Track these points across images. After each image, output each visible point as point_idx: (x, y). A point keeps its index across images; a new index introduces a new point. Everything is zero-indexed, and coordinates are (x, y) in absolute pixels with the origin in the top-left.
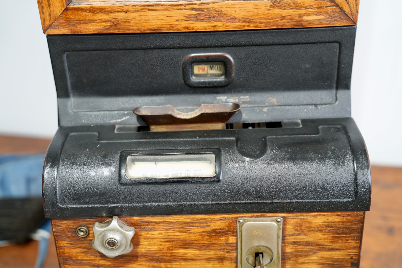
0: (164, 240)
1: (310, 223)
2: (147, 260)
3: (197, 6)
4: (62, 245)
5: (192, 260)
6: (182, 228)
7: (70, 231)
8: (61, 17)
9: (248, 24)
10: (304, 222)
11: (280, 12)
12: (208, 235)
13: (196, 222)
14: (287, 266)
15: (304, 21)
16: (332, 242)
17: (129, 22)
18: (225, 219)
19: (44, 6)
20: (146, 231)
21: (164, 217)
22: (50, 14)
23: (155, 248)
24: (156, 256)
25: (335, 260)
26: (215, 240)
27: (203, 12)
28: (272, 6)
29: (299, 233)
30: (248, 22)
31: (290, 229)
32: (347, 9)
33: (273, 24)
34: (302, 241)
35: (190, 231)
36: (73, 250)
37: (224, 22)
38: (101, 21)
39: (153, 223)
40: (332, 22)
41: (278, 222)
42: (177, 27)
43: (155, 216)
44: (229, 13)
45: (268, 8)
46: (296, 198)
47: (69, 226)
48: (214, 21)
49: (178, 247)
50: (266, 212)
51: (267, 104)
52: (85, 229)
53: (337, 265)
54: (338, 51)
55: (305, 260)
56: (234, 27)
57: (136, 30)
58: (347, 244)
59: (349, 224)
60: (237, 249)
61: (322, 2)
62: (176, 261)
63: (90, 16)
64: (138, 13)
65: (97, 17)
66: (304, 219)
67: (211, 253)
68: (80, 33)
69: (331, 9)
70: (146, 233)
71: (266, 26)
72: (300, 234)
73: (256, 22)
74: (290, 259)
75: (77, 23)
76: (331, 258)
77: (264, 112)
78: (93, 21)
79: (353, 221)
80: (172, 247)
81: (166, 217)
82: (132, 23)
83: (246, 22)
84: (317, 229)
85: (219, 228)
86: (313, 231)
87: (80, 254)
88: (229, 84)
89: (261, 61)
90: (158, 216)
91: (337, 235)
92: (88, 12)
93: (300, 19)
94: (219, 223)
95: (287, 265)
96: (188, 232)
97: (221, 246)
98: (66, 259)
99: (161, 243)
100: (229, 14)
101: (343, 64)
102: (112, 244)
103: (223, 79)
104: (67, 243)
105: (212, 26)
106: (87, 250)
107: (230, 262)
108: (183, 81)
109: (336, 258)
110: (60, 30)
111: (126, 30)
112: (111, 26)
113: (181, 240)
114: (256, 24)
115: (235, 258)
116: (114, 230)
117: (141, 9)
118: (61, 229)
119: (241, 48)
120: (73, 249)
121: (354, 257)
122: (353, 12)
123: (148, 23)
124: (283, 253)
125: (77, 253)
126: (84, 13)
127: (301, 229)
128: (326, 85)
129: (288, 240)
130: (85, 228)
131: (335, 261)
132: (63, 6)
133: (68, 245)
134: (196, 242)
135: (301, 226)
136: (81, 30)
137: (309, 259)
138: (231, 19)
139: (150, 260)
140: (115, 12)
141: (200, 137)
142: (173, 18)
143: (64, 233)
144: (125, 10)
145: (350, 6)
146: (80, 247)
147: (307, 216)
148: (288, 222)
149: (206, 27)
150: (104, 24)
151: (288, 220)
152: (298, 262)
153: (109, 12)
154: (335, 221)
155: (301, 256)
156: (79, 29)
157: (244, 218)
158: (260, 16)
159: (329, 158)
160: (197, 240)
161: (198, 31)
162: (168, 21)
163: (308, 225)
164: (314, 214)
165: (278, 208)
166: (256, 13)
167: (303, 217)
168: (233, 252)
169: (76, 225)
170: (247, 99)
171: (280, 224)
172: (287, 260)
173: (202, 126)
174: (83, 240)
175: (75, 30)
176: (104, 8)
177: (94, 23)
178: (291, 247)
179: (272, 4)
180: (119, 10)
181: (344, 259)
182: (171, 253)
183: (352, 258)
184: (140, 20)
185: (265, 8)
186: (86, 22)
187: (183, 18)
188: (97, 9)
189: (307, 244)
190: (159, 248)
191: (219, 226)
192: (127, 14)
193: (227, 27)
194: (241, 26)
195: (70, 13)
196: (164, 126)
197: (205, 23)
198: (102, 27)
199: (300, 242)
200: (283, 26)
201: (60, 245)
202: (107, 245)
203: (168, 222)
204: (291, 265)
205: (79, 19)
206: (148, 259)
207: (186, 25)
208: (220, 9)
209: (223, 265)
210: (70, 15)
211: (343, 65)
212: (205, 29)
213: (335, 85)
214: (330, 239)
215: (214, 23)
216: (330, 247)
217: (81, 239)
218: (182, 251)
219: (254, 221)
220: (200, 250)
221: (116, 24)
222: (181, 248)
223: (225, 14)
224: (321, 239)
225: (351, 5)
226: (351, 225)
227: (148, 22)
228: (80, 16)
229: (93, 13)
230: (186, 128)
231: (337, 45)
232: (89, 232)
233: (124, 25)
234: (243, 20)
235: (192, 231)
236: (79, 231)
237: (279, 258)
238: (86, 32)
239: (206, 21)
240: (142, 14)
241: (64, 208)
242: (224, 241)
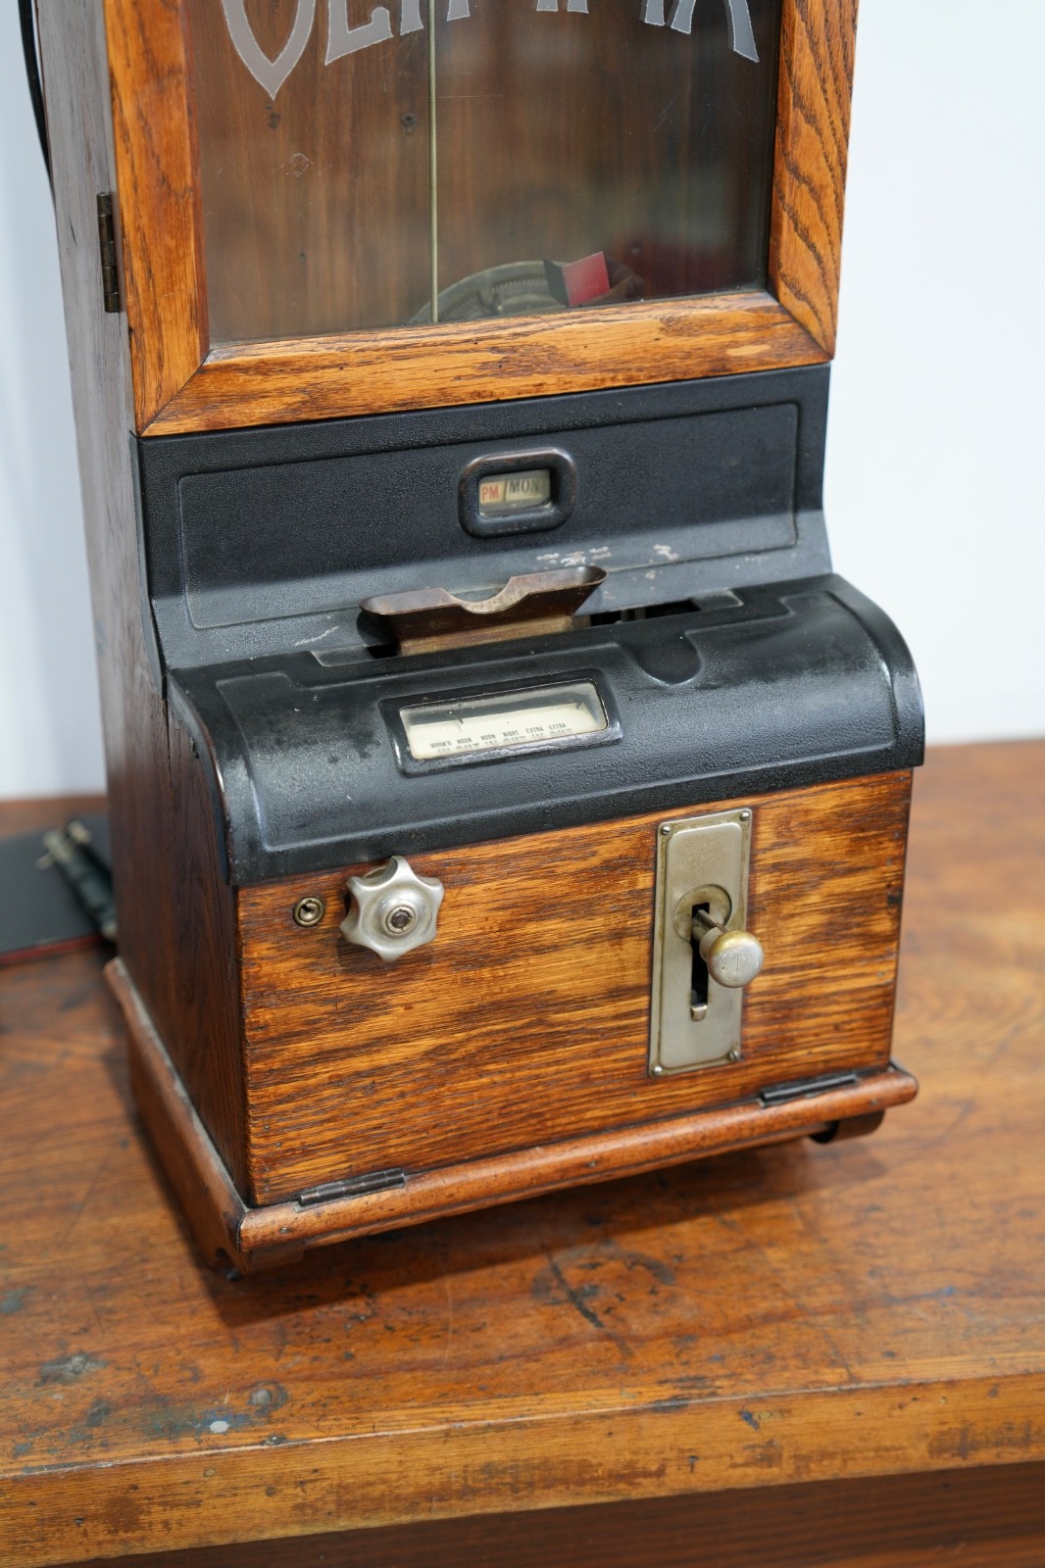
0: (495, 905)
1: (807, 812)
2: (451, 965)
3: (502, 341)
4: (255, 955)
5: (556, 947)
6: (537, 867)
7: (280, 915)
8: (186, 392)
9: (611, 375)
10: (795, 812)
11: (679, 343)
12: (592, 877)
13: (567, 848)
14: (758, 928)
15: (728, 359)
16: (851, 852)
17: (347, 390)
18: (632, 830)
19: (149, 367)
20: (456, 887)
21: (500, 845)
22: (160, 386)
23: (471, 929)
24: (472, 952)
25: (856, 896)
26: (608, 887)
27: (516, 355)
28: (662, 329)
29: (784, 840)
30: (613, 370)
31: (767, 835)
32: (814, 327)
33: (666, 371)
34: (789, 859)
35: (553, 872)
36: (280, 965)
37: (561, 373)
38: (281, 392)
39: (473, 863)
40: (786, 357)
41: (742, 819)
42: (458, 393)
43: (479, 846)
44: (573, 353)
45: (656, 335)
46: (781, 756)
47: (280, 901)
48: (539, 373)
49: (523, 919)
50: (720, 799)
51: (651, 562)
52: (314, 903)
53: (859, 907)
54: (795, 422)
55: (796, 907)
56: (583, 384)
57: (362, 408)
58: (881, 852)
59: (884, 802)
60: (654, 902)
61: (766, 315)
62: (516, 957)
63: (255, 382)
64: (368, 368)
65: (273, 383)
66: (795, 805)
67: (597, 924)
68: (227, 427)
69: (782, 329)
70: (456, 891)
71: (652, 377)
72: (785, 844)
73: (630, 369)
74: (764, 909)
75: (223, 402)
76: (848, 893)
77: (649, 580)
78: (263, 395)
79: (891, 794)
80: (511, 921)
81: (503, 844)
82: (354, 392)
83: (609, 371)
84: (820, 827)
85: (616, 854)
86: (812, 831)
87: (297, 973)
88: (564, 521)
89: (633, 460)
90: (485, 845)
91: (861, 835)
92: (251, 373)
93: (721, 356)
94: (617, 843)
95: (758, 926)
96: (551, 875)
97: (619, 900)
98: (262, 993)
99: (487, 914)
100: (573, 355)
101: (808, 451)
102: (402, 919)
103: (552, 511)
104: (268, 949)
105: (535, 386)
106: (313, 960)
107: (637, 940)
108: (458, 525)
109: (857, 892)
110: (181, 422)
111: (337, 410)
112: (304, 403)
113: (532, 899)
114: (629, 373)
115: (648, 928)
116: (402, 885)
117: (378, 358)
118: (260, 913)
119: (591, 432)
120: (281, 961)
121: (894, 883)
122: (827, 334)
123: (390, 388)
124: (752, 896)
125: (291, 971)
126: (243, 377)
127: (789, 829)
128: (772, 504)
129: (761, 863)
130: (317, 901)
131: (856, 899)
132: (195, 363)
133: (271, 953)
134: (565, 900)
135: (789, 823)
136: (232, 418)
137: (804, 903)
138: (576, 365)
139: (459, 963)
140: (317, 368)
141: (537, 652)
142: (448, 373)
143: (265, 921)
144: (338, 362)
145: (820, 320)
146: (298, 955)
147: (800, 796)
148: (762, 818)
149: (522, 388)
150: (288, 400)
151: (764, 813)
152: (782, 915)
153: (301, 370)
154: (858, 801)
155: (787, 898)
156: (227, 415)
157: (673, 822)
158: (637, 356)
159: (832, 659)
160: (567, 895)
161: (502, 398)
162: (437, 381)
163: (803, 819)
164: (815, 789)
165: (744, 785)
166: (629, 347)
167: (792, 802)
168: (644, 912)
169: (294, 896)
170: (605, 553)
171: (746, 823)
172: (758, 913)
173: (522, 629)
174: (308, 933)
175: (217, 420)
176: (291, 362)
177: (263, 400)
178: (767, 880)
179: (662, 326)
180: (326, 363)
181: (874, 890)
182: (509, 937)
183: (889, 886)
184: (373, 383)
185: (648, 335)
186: (245, 397)
187: (469, 371)
188: (275, 364)
189: (801, 865)
190: (481, 929)
191: (617, 850)
192: (343, 373)
193: (568, 386)
194: (596, 380)
195: (208, 379)
196: (435, 639)
197: (518, 378)
198: (282, 407)
199: (785, 863)
200: (685, 373)
201: (250, 957)
202: (390, 925)
203: (505, 855)
204: (766, 925)
205: (229, 391)
206: (454, 962)
207: (477, 388)
208: (553, 344)
209: (621, 950)
210: (209, 384)
211: (807, 455)
212: (519, 394)
213: (791, 503)
214: (847, 846)
215: (536, 379)
216: (846, 866)
217: (302, 931)
218: (532, 928)
219: (693, 826)
220: (573, 919)
221: (315, 396)
222: (530, 920)
223: (562, 355)
224: (828, 850)
225: (823, 318)
226: (887, 805)
227: (389, 386)
228: (232, 384)
229: (265, 374)
230: (485, 637)
231: (793, 408)
232: (324, 910)
233: (337, 399)
234: (601, 366)
235: (559, 871)
236: (302, 910)
237: (743, 910)
238: (243, 422)
239: (522, 375)
240: (377, 368)
241: (279, 852)
242: (626, 888)
